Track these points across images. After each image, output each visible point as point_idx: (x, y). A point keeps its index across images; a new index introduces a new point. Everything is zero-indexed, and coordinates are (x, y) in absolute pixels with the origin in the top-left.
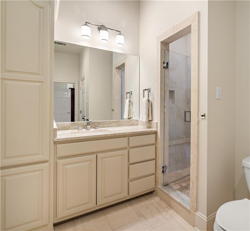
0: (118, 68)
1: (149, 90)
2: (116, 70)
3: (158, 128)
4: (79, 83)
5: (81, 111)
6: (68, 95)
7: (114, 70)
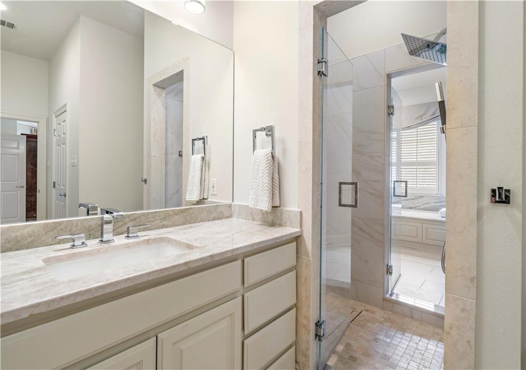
0: (158, 87)
1: (269, 131)
2: (155, 90)
3: (304, 224)
4: (49, 122)
5: (54, 183)
6: (18, 148)
7: (149, 89)
